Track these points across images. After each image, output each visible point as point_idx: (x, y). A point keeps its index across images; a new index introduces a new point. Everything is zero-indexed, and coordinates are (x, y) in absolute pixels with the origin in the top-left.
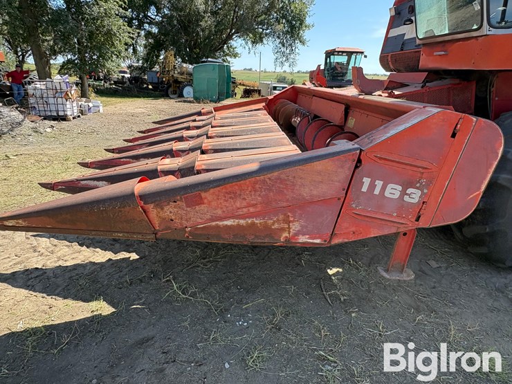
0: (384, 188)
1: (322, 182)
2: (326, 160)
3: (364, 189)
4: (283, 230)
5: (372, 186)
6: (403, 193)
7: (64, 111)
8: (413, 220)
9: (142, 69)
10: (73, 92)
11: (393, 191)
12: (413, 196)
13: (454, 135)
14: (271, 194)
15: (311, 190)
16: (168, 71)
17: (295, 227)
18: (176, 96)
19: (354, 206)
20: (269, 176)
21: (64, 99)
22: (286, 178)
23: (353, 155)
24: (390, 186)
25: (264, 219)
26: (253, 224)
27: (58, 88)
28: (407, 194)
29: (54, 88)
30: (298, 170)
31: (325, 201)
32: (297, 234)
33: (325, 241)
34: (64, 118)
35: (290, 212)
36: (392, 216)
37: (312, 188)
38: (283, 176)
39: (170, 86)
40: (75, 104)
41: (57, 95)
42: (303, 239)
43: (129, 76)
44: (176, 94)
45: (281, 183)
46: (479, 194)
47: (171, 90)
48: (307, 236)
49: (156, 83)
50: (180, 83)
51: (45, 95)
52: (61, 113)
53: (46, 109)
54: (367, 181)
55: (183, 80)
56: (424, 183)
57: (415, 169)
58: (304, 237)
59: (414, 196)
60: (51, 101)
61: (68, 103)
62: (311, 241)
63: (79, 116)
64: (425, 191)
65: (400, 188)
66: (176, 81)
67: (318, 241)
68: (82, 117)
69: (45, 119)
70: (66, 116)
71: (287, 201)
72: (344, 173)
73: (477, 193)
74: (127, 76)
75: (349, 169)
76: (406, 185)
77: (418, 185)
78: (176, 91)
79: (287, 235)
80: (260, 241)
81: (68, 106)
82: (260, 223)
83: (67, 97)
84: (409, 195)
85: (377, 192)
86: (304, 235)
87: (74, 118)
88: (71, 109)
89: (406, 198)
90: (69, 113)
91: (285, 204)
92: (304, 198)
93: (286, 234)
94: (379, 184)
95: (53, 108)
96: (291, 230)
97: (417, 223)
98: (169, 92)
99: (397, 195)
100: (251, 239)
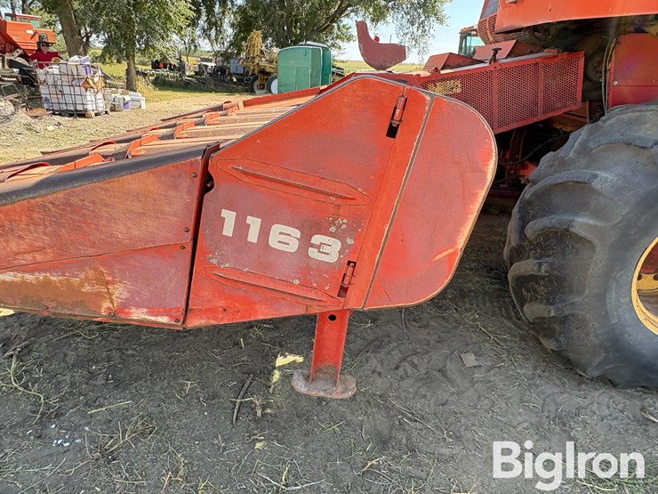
0: (264, 232)
1: (144, 214)
2: (145, 173)
3: (228, 230)
4: (99, 295)
5: (241, 227)
6: (305, 243)
7: (83, 104)
8: (335, 294)
9: (226, 56)
10: (96, 79)
11: (284, 238)
12: (326, 249)
13: (392, 132)
14: (63, 230)
15: (129, 228)
16: (253, 58)
17: (120, 292)
18: (264, 91)
19: (214, 261)
20: (50, 197)
21: (82, 88)
22: (80, 203)
23: (191, 164)
24: (276, 229)
25: (63, 275)
26: (48, 283)
27: (75, 73)
28: (313, 246)
29: (70, 73)
30: (98, 190)
31: (160, 250)
32: (125, 305)
33: (177, 321)
34: (83, 114)
35: (102, 265)
36: (291, 285)
37: (129, 224)
38: (74, 200)
39: (257, 78)
40: (100, 96)
41: (74, 82)
42: (138, 315)
43: (214, 65)
44: (263, 88)
45: (73, 212)
46: (454, 254)
47: (257, 83)
48: (145, 310)
49: (241, 75)
50: (269, 74)
51: (59, 83)
52: (80, 108)
53: (61, 101)
54: (229, 217)
55: (272, 70)
56: (344, 226)
57: (322, 198)
58: (140, 311)
59: (328, 250)
60: (66, 90)
61: (88, 93)
62: (153, 318)
63: (106, 112)
64: (350, 241)
65: (297, 233)
66: (263, 72)
67: (164, 320)
68: (111, 113)
69: (54, 114)
70: (86, 110)
71: (93, 245)
72: (181, 199)
73: (450, 251)
74: (211, 65)
75: (189, 192)
76: (310, 228)
77: (333, 229)
78: (264, 85)
79: (111, 305)
80: (66, 312)
81: (89, 98)
82: (60, 282)
83: (86, 85)
84: (318, 247)
85: (253, 237)
86: (138, 307)
87: (96, 115)
88: (94, 101)
89: (313, 253)
90: (89, 107)
91: (91, 251)
92: (119, 242)
93: (106, 304)
94: (254, 223)
95: (69, 99)
96: (114, 297)
97: (342, 300)
98: (255, 87)
99: (293, 246)
100: (52, 308)
